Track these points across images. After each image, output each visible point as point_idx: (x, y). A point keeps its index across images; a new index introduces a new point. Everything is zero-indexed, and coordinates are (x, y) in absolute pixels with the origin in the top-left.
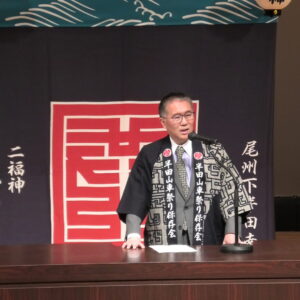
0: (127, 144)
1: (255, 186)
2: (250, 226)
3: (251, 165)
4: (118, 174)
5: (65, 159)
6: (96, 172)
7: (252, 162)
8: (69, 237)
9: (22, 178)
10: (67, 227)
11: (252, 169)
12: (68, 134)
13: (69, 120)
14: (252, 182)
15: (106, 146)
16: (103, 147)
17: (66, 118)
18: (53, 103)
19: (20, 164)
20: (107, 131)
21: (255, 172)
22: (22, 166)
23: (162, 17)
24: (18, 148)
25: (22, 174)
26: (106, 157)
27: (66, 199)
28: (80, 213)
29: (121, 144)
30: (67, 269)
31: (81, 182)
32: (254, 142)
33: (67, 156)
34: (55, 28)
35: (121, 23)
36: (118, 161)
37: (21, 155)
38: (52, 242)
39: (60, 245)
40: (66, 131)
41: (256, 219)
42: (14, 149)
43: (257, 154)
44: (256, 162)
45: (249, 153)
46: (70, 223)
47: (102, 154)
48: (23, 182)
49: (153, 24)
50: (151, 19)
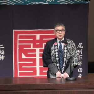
0: (39, 44)
1: (82, 58)
2: (80, 71)
3: (80, 51)
4: (36, 54)
5: (18, 49)
6: (28, 53)
7: (81, 50)
8: (20, 75)
9: (4, 55)
10: (19, 72)
11: (81, 52)
12: (19, 40)
13: (19, 36)
14: (81, 57)
15: (32, 44)
16: (31, 45)
17: (18, 35)
18: (14, 30)
19: (3, 51)
20: (32, 39)
21: (82, 53)
22: (4, 51)
23: (51, 1)
24: (2, 45)
25: (4, 54)
26: (32, 48)
28: (23, 67)
29: (37, 44)
30: (19, 86)
31: (23, 56)
32: (81, 43)
33: (19, 48)
34: (15, 5)
35: (37, 3)
37: (3, 48)
38: (14, 77)
39: (16, 78)
40: (18, 39)
41: (82, 69)
42: (1, 46)
43: (82, 47)
44: (82, 50)
45: (80, 47)
46: (19, 70)
47: (30, 47)
48: (4, 57)
49: (48, 3)
50: (47, 2)
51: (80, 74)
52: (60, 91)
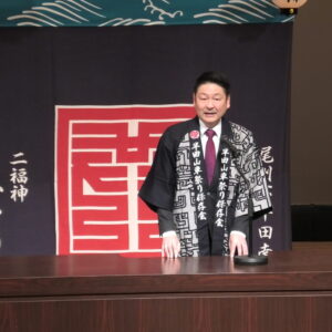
0: (136, 150)
2: (265, 236)
3: (266, 172)
4: (126, 182)
5: (70, 165)
6: (103, 179)
7: (268, 168)
8: (75, 248)
9: (26, 186)
10: (72, 237)
11: (267, 176)
12: (74, 139)
13: (74, 125)
15: (114, 152)
16: (110, 153)
17: (71, 122)
18: (57, 107)
19: (23, 171)
20: (114, 136)
21: (270, 179)
22: (25, 173)
23: (172, 16)
24: (21, 154)
25: (25, 182)
26: (114, 163)
27: (71, 208)
28: (86, 223)
29: (130, 150)
31: (88, 190)
32: (269, 148)
33: (73, 162)
35: (129, 22)
36: (125, 168)
37: (24, 162)
38: (57, 253)
39: (65, 256)
40: (71, 136)
41: (271, 229)
42: (17, 155)
43: (272, 160)
44: (271, 168)
45: (264, 159)
46: (75, 234)
47: (110, 161)
48: (27, 190)
49: (163, 23)
50: (161, 18)
51: (266, 245)
52: (202, 296)
